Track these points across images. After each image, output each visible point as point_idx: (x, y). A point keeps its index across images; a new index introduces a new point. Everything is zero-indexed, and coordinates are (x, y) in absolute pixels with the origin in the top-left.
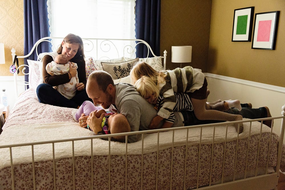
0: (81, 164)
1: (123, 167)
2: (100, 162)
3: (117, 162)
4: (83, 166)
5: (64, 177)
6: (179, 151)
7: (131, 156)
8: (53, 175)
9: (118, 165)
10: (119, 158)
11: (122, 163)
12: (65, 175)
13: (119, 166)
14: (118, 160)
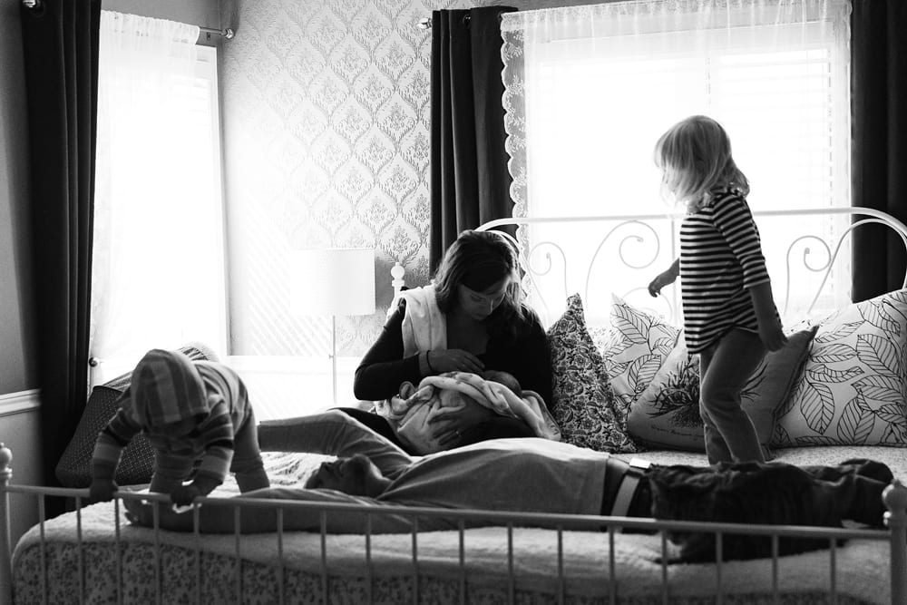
0: (176, 566)
1: (271, 598)
2: (219, 571)
3: (259, 581)
4: (178, 573)
5: (136, 589)
6: (441, 592)
7: (297, 573)
8: (115, 581)
9: (259, 591)
10: (264, 572)
11: (271, 587)
12: (138, 585)
13: (261, 593)
14: (263, 578)
